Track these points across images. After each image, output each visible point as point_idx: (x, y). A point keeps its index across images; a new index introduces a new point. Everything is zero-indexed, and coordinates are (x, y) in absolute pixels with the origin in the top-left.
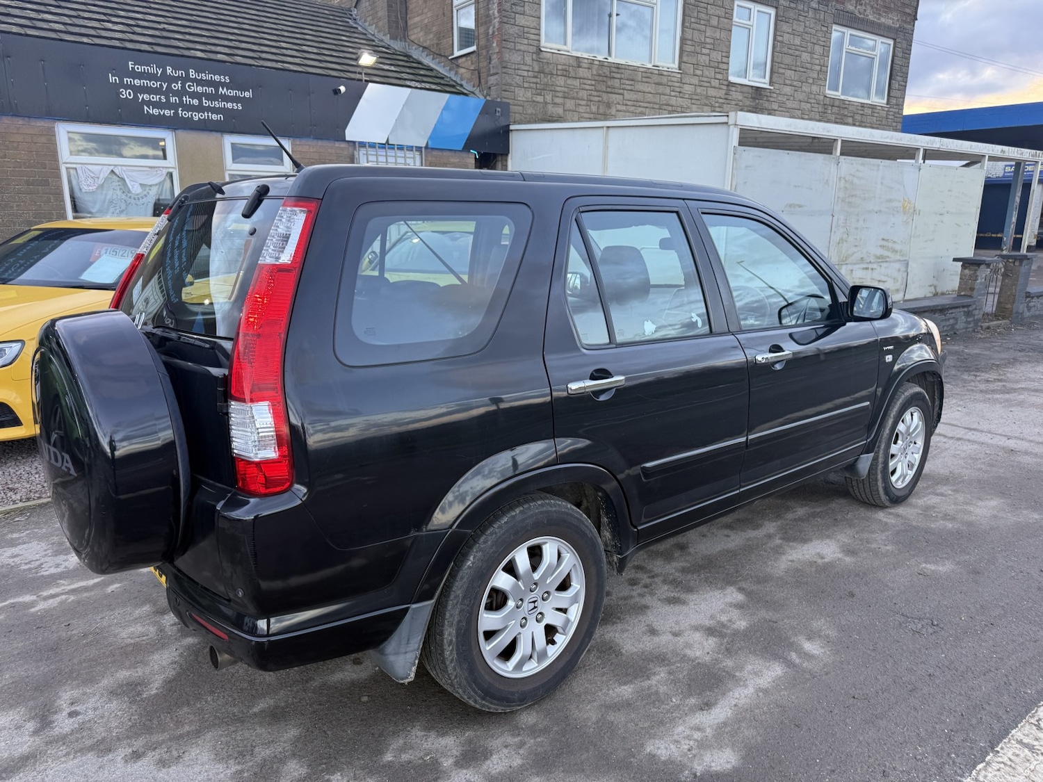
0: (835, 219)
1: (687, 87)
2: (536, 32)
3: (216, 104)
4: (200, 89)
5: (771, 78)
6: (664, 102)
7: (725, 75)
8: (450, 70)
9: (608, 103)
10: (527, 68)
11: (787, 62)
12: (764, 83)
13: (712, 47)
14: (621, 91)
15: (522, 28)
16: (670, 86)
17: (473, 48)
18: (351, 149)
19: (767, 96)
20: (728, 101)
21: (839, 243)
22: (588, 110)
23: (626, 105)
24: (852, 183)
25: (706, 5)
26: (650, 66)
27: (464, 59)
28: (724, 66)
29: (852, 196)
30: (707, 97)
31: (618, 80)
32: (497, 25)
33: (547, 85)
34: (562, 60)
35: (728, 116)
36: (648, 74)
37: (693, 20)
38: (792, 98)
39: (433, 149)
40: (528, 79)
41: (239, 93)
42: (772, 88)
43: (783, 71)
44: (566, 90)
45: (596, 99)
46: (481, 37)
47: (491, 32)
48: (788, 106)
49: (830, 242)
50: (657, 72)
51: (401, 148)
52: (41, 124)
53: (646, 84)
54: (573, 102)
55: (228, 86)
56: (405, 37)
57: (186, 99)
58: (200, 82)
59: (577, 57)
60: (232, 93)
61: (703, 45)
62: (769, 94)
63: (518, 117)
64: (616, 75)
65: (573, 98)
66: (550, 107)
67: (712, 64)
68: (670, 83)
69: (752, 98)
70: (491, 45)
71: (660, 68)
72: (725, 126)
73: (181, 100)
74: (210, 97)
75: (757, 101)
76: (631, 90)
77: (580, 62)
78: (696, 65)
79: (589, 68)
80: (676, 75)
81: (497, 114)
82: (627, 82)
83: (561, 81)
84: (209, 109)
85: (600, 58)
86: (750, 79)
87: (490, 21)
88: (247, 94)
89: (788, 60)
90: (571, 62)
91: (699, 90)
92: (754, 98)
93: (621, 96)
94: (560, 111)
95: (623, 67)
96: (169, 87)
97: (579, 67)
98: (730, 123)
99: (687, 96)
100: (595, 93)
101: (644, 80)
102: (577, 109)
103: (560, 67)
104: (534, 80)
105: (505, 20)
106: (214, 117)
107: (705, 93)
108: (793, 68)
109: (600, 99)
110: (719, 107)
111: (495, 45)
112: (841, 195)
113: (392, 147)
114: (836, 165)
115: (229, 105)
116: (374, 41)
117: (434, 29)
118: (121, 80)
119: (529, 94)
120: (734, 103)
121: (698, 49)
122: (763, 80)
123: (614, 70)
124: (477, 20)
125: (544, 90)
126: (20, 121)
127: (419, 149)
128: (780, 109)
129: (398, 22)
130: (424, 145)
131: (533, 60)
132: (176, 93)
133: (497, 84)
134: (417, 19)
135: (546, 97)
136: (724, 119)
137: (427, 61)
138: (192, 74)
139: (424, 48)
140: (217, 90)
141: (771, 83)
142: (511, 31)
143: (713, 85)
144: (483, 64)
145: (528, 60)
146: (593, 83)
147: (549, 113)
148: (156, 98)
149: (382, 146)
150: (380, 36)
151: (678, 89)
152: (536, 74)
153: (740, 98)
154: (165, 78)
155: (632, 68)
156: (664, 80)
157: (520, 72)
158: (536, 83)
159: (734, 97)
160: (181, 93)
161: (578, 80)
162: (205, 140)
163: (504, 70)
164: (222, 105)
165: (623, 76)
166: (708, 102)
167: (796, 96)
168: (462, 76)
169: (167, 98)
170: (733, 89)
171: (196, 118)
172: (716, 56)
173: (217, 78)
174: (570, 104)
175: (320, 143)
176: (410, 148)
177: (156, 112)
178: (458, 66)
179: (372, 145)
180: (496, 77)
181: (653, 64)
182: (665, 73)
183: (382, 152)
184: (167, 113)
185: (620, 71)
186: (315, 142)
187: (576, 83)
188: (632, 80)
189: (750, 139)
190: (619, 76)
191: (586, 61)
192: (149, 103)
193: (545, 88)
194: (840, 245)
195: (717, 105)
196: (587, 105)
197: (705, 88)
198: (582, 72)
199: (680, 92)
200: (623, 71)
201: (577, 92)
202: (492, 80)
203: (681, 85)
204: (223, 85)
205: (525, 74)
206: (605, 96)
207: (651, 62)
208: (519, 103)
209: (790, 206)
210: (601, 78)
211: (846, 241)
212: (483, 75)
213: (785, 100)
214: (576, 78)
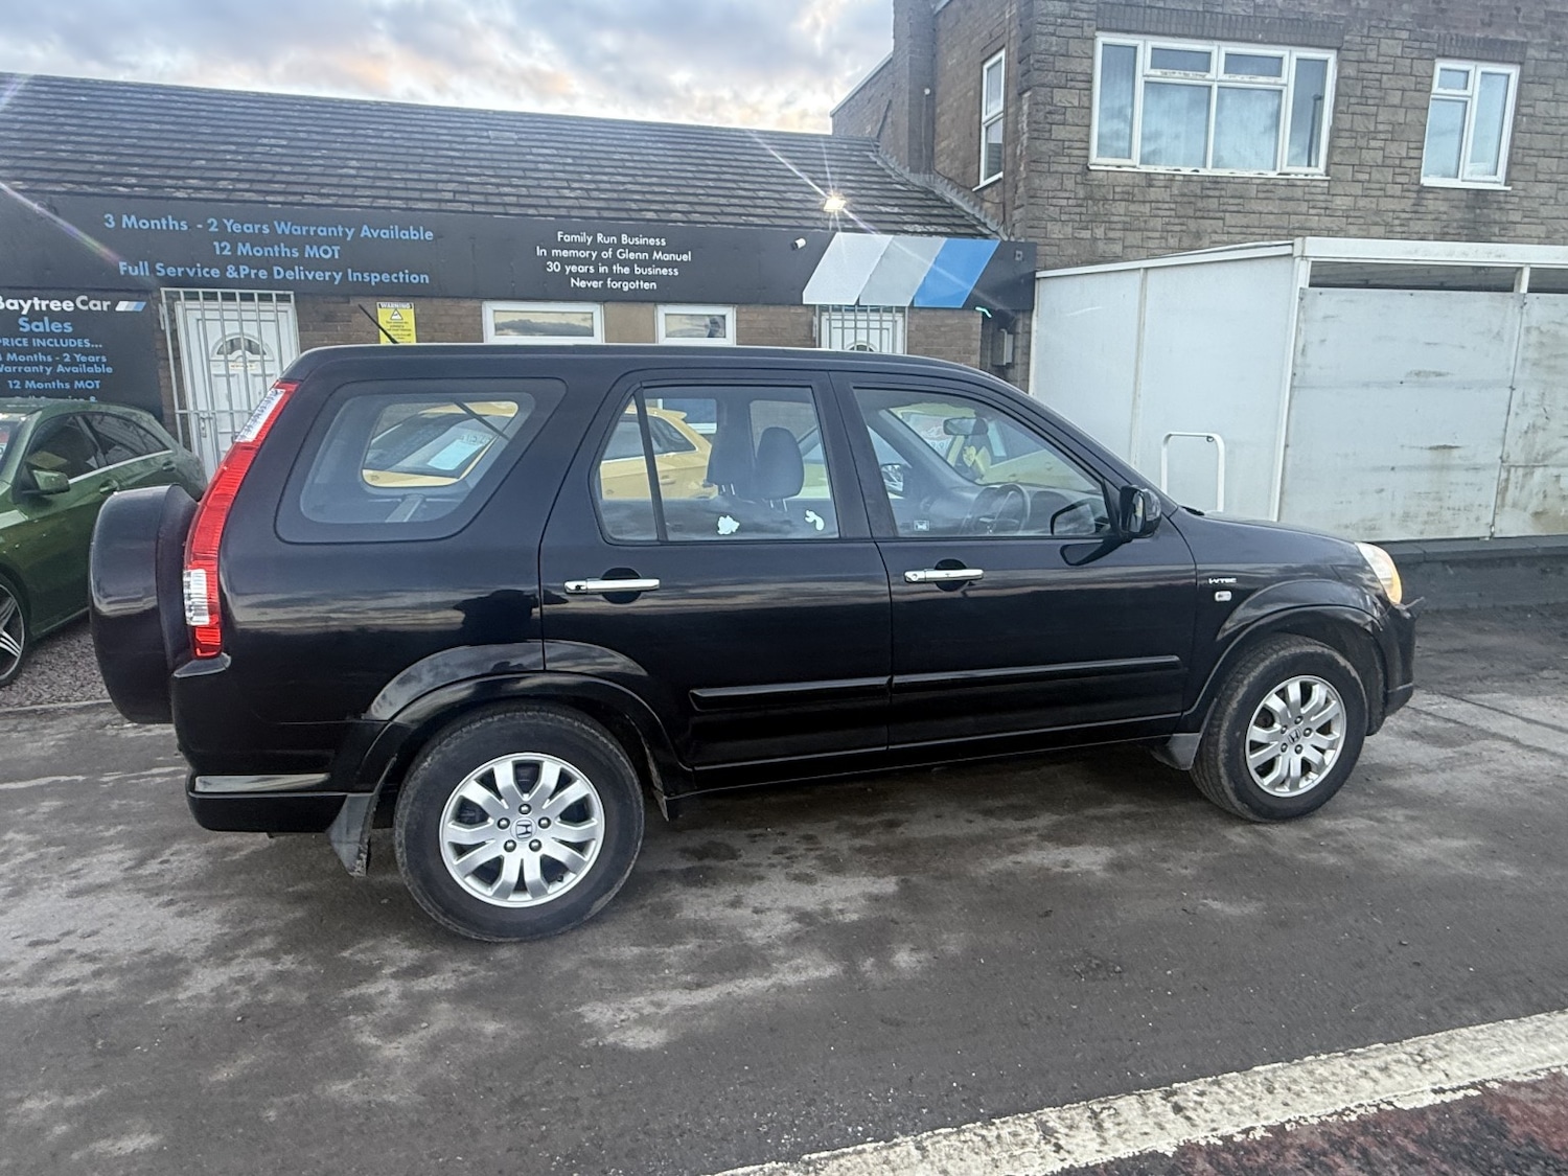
0: (1517, 395)
1: (1338, 201)
2: (1083, 145)
3: (650, 271)
4: (632, 256)
5: (1508, 173)
6: (1297, 225)
7: (1414, 176)
8: (975, 205)
9: (1198, 232)
10: (1067, 195)
11: (1541, 146)
12: (1495, 182)
13: (1389, 136)
14: (1222, 214)
15: (1060, 143)
16: (1308, 201)
17: (1001, 175)
18: (811, 314)
19: (1499, 202)
20: (1418, 216)
21: (1526, 432)
22: (1163, 245)
23: (1228, 233)
24: (1555, 336)
25: (1378, 76)
26: (1272, 175)
27: (989, 190)
28: (1413, 163)
29: (1556, 356)
30: (1378, 212)
31: (1216, 200)
32: (1025, 142)
33: (1096, 214)
34: (1122, 179)
35: (1292, 244)
36: (1267, 187)
37: (1353, 100)
38: (1552, 201)
39: (921, 308)
40: (1067, 209)
41: (675, 257)
42: (1509, 188)
43: (1535, 160)
44: (1127, 219)
45: (1178, 228)
46: (1008, 159)
47: (1018, 152)
48: (1545, 215)
49: (1505, 430)
50: (1284, 182)
51: (876, 310)
52: (468, 304)
53: (1265, 202)
54: (1138, 235)
55: (664, 250)
56: (930, 169)
57: (617, 268)
58: (633, 248)
59: (1147, 173)
60: (668, 257)
61: (1372, 135)
62: (1502, 199)
63: (1050, 261)
64: (1211, 193)
65: (1139, 230)
66: (1101, 244)
67: (1389, 162)
68: (1307, 197)
69: (1467, 207)
70: (1018, 169)
71: (1293, 176)
72: (1290, 260)
73: (611, 269)
74: (643, 264)
75: (1478, 211)
76: (1239, 212)
77: (1152, 180)
78: (1359, 166)
79: (1166, 187)
80: (1322, 184)
81: (1017, 259)
82: (1232, 201)
83: (1121, 207)
84: (643, 278)
85: (1187, 171)
86: (1466, 177)
87: (1019, 138)
88: (685, 258)
89: (1542, 142)
90: (1137, 181)
91: (1362, 203)
92: (1469, 207)
93: (1221, 222)
94: (1117, 248)
95: (1225, 180)
96: (599, 255)
97: (1150, 186)
98: (1295, 255)
99: (1340, 213)
100: (1177, 221)
101: (1261, 195)
102: (1145, 245)
103: (1118, 189)
104: (1078, 210)
105: (1035, 134)
106: (646, 286)
107: (1374, 206)
108: (1555, 154)
109: (1184, 228)
110: (1401, 225)
111: (1022, 169)
112: (1533, 354)
113: (863, 309)
114: (1517, 310)
115: (664, 271)
116: (890, 177)
117: (961, 154)
118: (549, 253)
119: (1069, 230)
120: (1430, 217)
121: (1362, 143)
122: (1493, 178)
123: (1209, 185)
124: (1004, 138)
125: (1092, 221)
126: (448, 303)
127: (901, 310)
128: (1526, 220)
129: (920, 151)
130: (907, 305)
131: (1076, 183)
132: (606, 262)
133: (1021, 220)
134: (943, 144)
135: (1096, 231)
136: (1287, 250)
137: (951, 196)
138: (625, 239)
139: (950, 179)
140: (651, 256)
141: (1508, 181)
142: (1044, 149)
143: (1389, 194)
144: (1009, 195)
145: (1069, 184)
146: (1173, 206)
147: (1100, 251)
148: (584, 269)
149: (850, 309)
150: (899, 170)
151: (1323, 205)
152: (1080, 202)
153: (1442, 209)
154: (596, 246)
155: (1241, 180)
156: (1299, 193)
157: (1054, 201)
158: (1081, 214)
159: (1431, 208)
160: (610, 263)
161: (1148, 205)
162: (637, 312)
163: (1032, 201)
164: (656, 271)
165: (1223, 193)
166: (1378, 219)
167: (1559, 198)
168: (986, 214)
169: (597, 269)
170: (1430, 196)
171: (626, 289)
172: (1398, 149)
173: (651, 242)
174: (1133, 238)
175: (771, 309)
176: (889, 310)
177: (583, 284)
178: (983, 200)
179: (838, 309)
180: (1021, 210)
181: (1278, 171)
182: (1299, 183)
183: (851, 316)
184: (595, 284)
185: (1219, 186)
186: (763, 309)
187: (1146, 209)
188: (1240, 198)
189: (1327, 276)
190: (1217, 193)
191: (1162, 177)
192: (576, 275)
193: (1095, 219)
194: (1529, 435)
195: (1397, 222)
196: (1162, 238)
197: (1374, 200)
198: (1153, 193)
199: (1326, 208)
200: (1224, 185)
201: (1145, 222)
202: (1017, 214)
203: (1329, 198)
204: (658, 248)
205: (1064, 202)
206: (1193, 225)
207: (1275, 169)
208: (1053, 242)
209: (1418, 374)
210: (1185, 199)
211: (1544, 429)
212: (1008, 208)
213: (1536, 205)
214: (1144, 202)
